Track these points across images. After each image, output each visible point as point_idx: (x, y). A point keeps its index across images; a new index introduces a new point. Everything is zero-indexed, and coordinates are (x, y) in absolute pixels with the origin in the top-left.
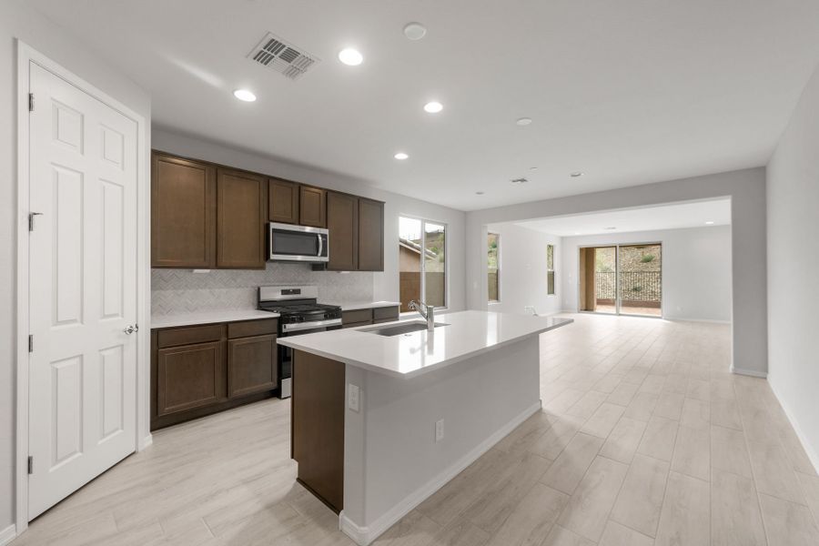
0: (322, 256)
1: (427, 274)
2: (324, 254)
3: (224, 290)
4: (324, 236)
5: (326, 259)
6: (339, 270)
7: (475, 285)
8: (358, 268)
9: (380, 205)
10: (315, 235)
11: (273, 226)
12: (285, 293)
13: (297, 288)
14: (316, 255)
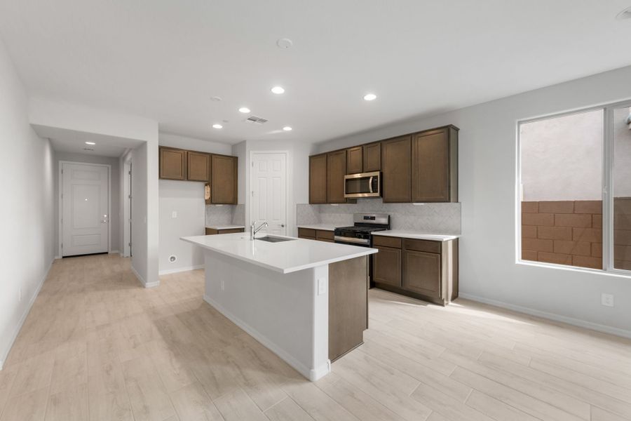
0: (373, 192)
4: (374, 178)
5: (377, 194)
9: (444, 131)
10: (367, 178)
11: (346, 177)
12: (366, 218)
13: (374, 215)
14: (370, 192)
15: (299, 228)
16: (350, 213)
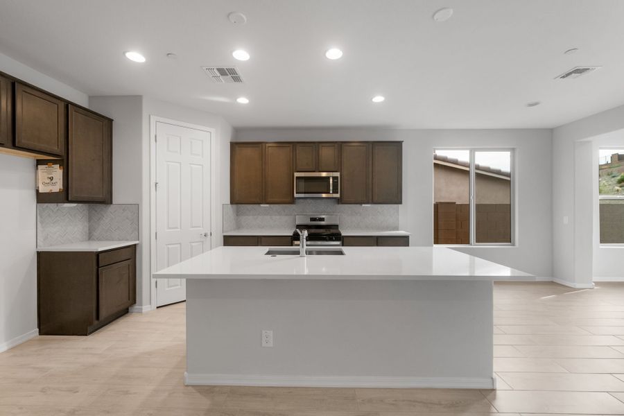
0: (333, 193)
1: (478, 207)
2: (335, 191)
3: (278, 217)
4: (335, 178)
5: (338, 195)
6: (361, 203)
7: (566, 220)
8: (373, 202)
9: (398, 145)
10: (328, 178)
11: (296, 174)
12: (313, 219)
13: (323, 216)
14: (329, 193)
15: (224, 236)
16: (287, 215)
